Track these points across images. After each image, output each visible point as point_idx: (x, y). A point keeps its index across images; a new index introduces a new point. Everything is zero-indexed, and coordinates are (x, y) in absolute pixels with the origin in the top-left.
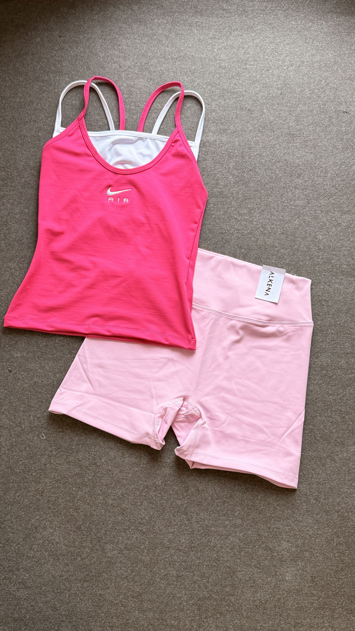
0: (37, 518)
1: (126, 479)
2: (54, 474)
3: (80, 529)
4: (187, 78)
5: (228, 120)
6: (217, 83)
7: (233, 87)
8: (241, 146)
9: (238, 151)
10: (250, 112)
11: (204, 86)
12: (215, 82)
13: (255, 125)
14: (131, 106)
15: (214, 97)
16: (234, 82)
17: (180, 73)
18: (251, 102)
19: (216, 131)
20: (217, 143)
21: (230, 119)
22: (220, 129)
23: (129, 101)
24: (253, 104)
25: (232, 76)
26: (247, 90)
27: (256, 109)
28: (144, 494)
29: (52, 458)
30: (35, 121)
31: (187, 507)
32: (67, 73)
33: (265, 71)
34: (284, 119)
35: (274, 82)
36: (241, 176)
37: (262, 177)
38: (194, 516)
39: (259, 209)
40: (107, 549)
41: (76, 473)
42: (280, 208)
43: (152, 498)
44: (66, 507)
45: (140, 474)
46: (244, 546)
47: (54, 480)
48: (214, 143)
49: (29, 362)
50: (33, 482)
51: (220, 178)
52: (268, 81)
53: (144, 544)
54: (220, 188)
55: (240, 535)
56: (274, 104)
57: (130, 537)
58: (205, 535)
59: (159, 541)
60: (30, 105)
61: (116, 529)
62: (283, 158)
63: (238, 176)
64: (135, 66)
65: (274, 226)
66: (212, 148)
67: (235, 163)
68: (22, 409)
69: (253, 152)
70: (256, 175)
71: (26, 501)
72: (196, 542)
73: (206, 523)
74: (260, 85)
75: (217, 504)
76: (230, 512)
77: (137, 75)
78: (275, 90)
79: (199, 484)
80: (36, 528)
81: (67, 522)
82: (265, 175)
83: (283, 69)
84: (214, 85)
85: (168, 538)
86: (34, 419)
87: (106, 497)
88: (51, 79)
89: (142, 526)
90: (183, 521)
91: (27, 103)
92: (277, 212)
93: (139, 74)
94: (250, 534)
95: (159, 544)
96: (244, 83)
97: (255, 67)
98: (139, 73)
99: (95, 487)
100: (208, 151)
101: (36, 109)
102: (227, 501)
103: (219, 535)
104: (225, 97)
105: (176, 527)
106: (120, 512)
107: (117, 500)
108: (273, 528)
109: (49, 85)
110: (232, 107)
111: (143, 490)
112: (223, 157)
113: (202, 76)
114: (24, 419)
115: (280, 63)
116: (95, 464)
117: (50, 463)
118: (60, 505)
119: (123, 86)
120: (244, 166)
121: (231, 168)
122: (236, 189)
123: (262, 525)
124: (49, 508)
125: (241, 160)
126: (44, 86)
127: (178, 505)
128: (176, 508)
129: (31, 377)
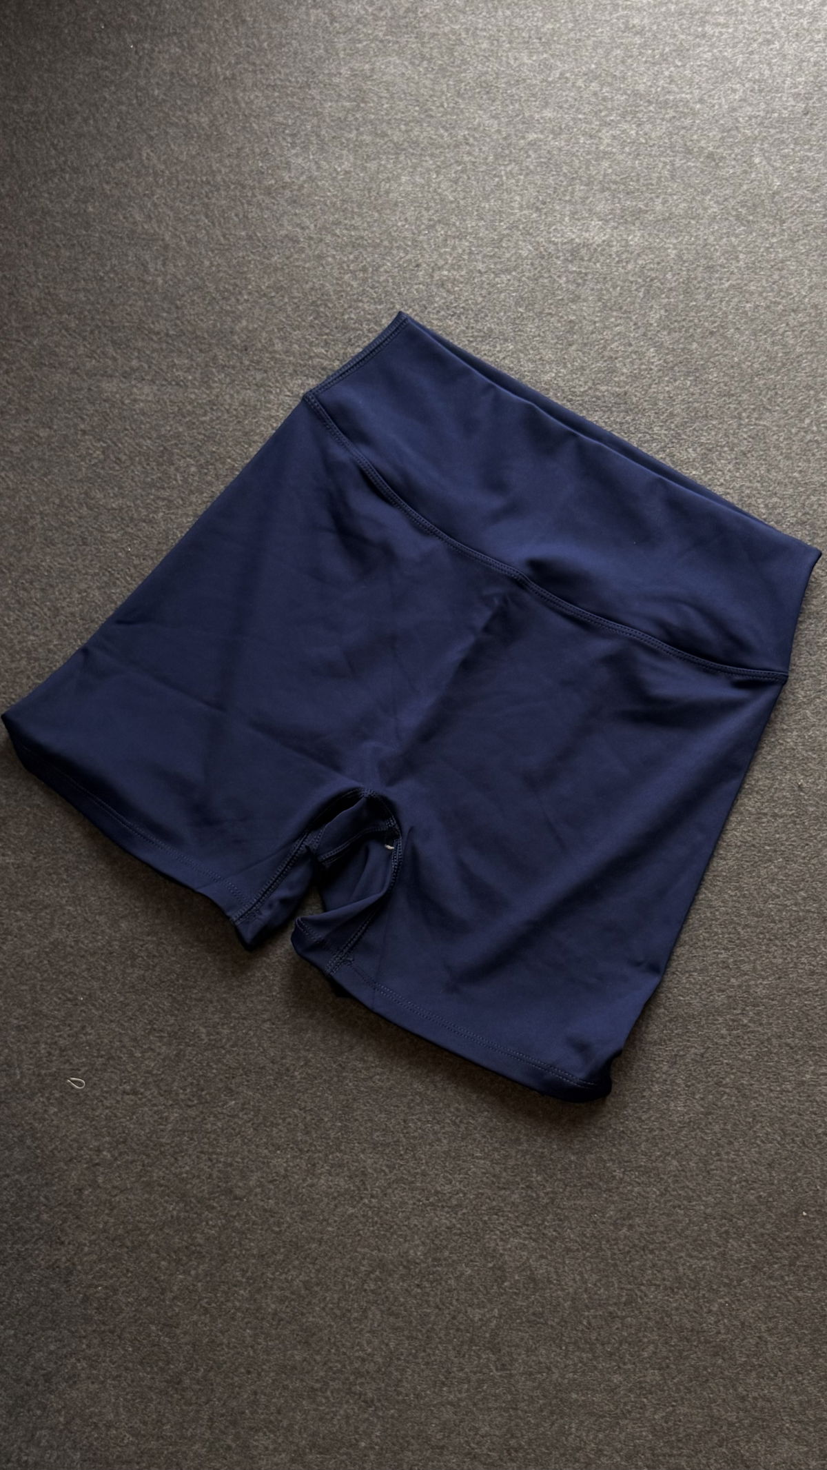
0: (52, 1347)
1: (320, 1242)
2: (106, 1218)
3: (178, 1383)
4: (530, 56)
5: (648, 184)
6: (617, 73)
7: (663, 88)
8: (685, 262)
9: (674, 275)
10: (713, 163)
11: (580, 83)
12: (612, 70)
13: (726, 200)
14: (362, 134)
15: (606, 116)
16: (667, 73)
17: (509, 43)
18: (715, 133)
19: (610, 214)
20: (614, 249)
21: (654, 182)
22: (623, 210)
23: (356, 119)
24: (723, 138)
25: (662, 55)
26: (706, 97)
27: (730, 155)
28: (373, 1287)
29: (101, 1169)
30: (75, 170)
31: (498, 1327)
32: (175, 33)
33: (761, 44)
34: (814, 184)
35: (787, 76)
36: (683, 349)
37: (743, 354)
38: (519, 1355)
39: (732, 450)
40: (257, 1446)
41: (172, 1217)
42: (794, 448)
43: (396, 1299)
44: (140, 1318)
45: (360, 1226)
46: (667, 1450)
47: (105, 1234)
48: (604, 250)
49: (39, 882)
50: (42, 1242)
51: (620, 353)
52: (767, 73)
53: (369, 1436)
54: (618, 385)
55: (656, 1417)
56: (783, 142)
57: (328, 1414)
58: (552, 1413)
59: (413, 1427)
60: (63, 123)
61: (285, 1388)
62: (807, 300)
63: (674, 350)
64: (376, 18)
65: (775, 499)
66: (598, 265)
67: (666, 311)
68: (15, 1022)
69: (721, 279)
70: (725, 348)
71: (19, 1295)
72: (522, 1435)
73: (555, 1376)
74: (744, 85)
75: (589, 1323)
76: (625, 1346)
77: (381, 45)
78: (787, 101)
79: (537, 1261)
80: (48, 1378)
81: (141, 1363)
82: (752, 348)
83: (811, 40)
84: (609, 79)
85: (438, 1418)
86: (50, 1054)
87: (259, 1290)
88: (129, 50)
89: (363, 1380)
90: (485, 1370)
91: (55, 116)
92: (788, 457)
93: (389, 42)
94: (685, 1415)
95: (413, 1438)
96: (697, 78)
97: (730, 30)
98: (389, 37)
99: (225, 1262)
100: (586, 274)
101: (80, 136)
102: (619, 1313)
103: (591, 1414)
104: (640, 115)
105: (466, 1386)
106: (299, 1338)
107: (290, 1302)
108: (755, 1398)
109: (121, 65)
110: (660, 147)
111: (368, 1273)
112: (630, 291)
113: (574, 52)
114: (20, 1053)
115: (805, 22)
116: (229, 1191)
117: (94, 1184)
118: (121, 1311)
119: (340, 74)
120: (690, 321)
121: (651, 324)
122: (667, 389)
123: (721, 1388)
124: (88, 1320)
125: (682, 302)
126: (106, 68)
127: (472, 1321)
128: (468, 1331)
129: (46, 926)
